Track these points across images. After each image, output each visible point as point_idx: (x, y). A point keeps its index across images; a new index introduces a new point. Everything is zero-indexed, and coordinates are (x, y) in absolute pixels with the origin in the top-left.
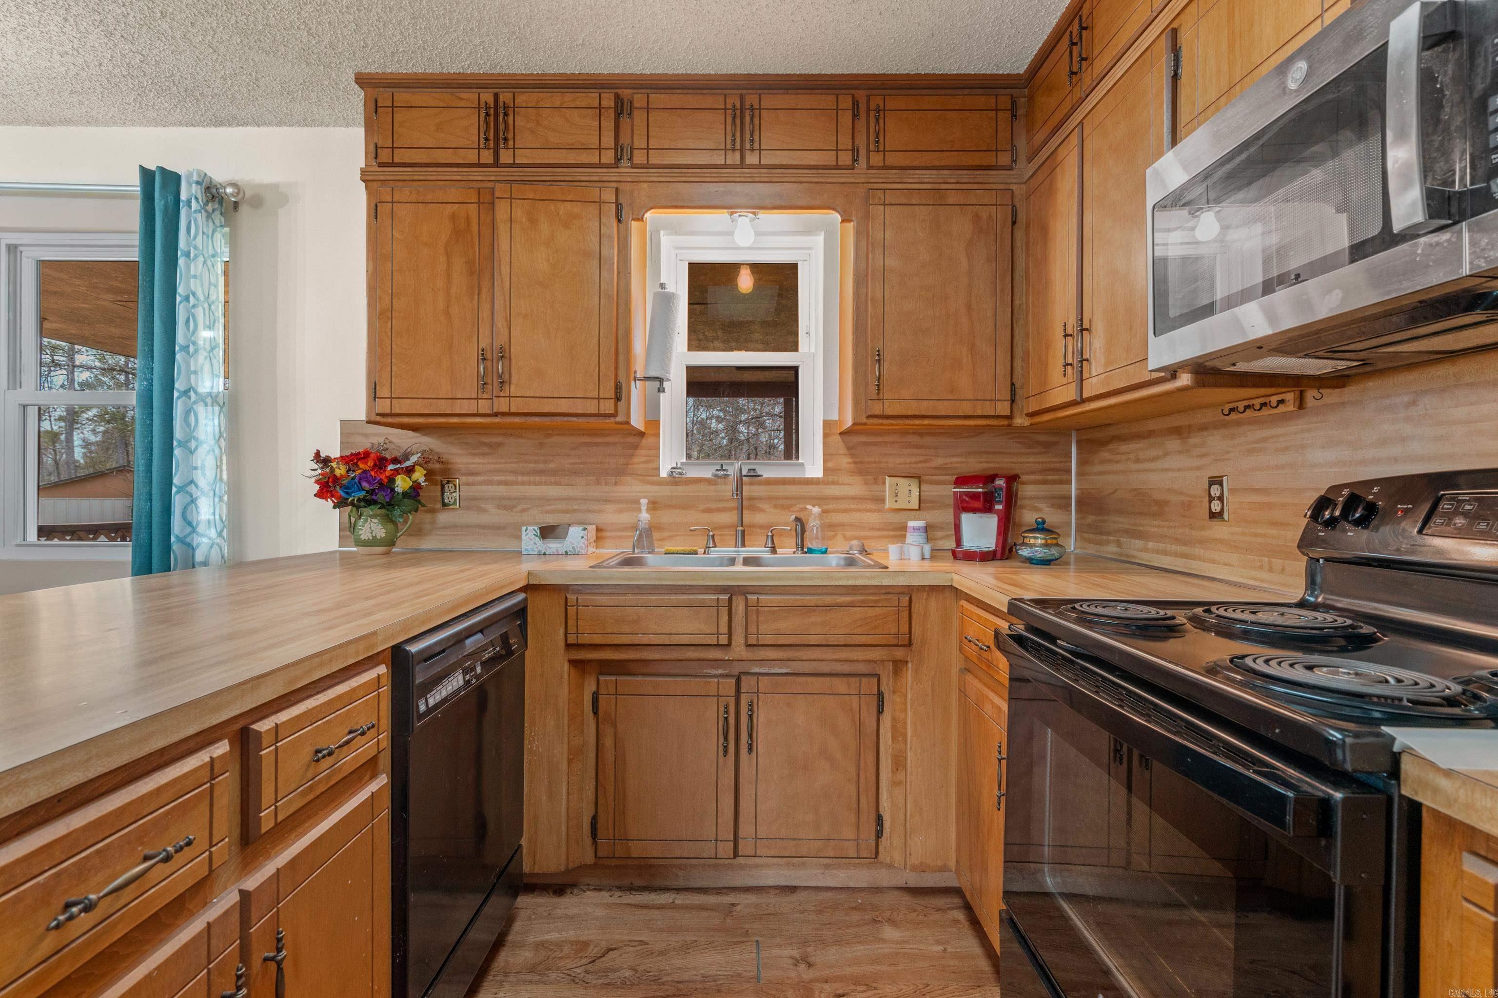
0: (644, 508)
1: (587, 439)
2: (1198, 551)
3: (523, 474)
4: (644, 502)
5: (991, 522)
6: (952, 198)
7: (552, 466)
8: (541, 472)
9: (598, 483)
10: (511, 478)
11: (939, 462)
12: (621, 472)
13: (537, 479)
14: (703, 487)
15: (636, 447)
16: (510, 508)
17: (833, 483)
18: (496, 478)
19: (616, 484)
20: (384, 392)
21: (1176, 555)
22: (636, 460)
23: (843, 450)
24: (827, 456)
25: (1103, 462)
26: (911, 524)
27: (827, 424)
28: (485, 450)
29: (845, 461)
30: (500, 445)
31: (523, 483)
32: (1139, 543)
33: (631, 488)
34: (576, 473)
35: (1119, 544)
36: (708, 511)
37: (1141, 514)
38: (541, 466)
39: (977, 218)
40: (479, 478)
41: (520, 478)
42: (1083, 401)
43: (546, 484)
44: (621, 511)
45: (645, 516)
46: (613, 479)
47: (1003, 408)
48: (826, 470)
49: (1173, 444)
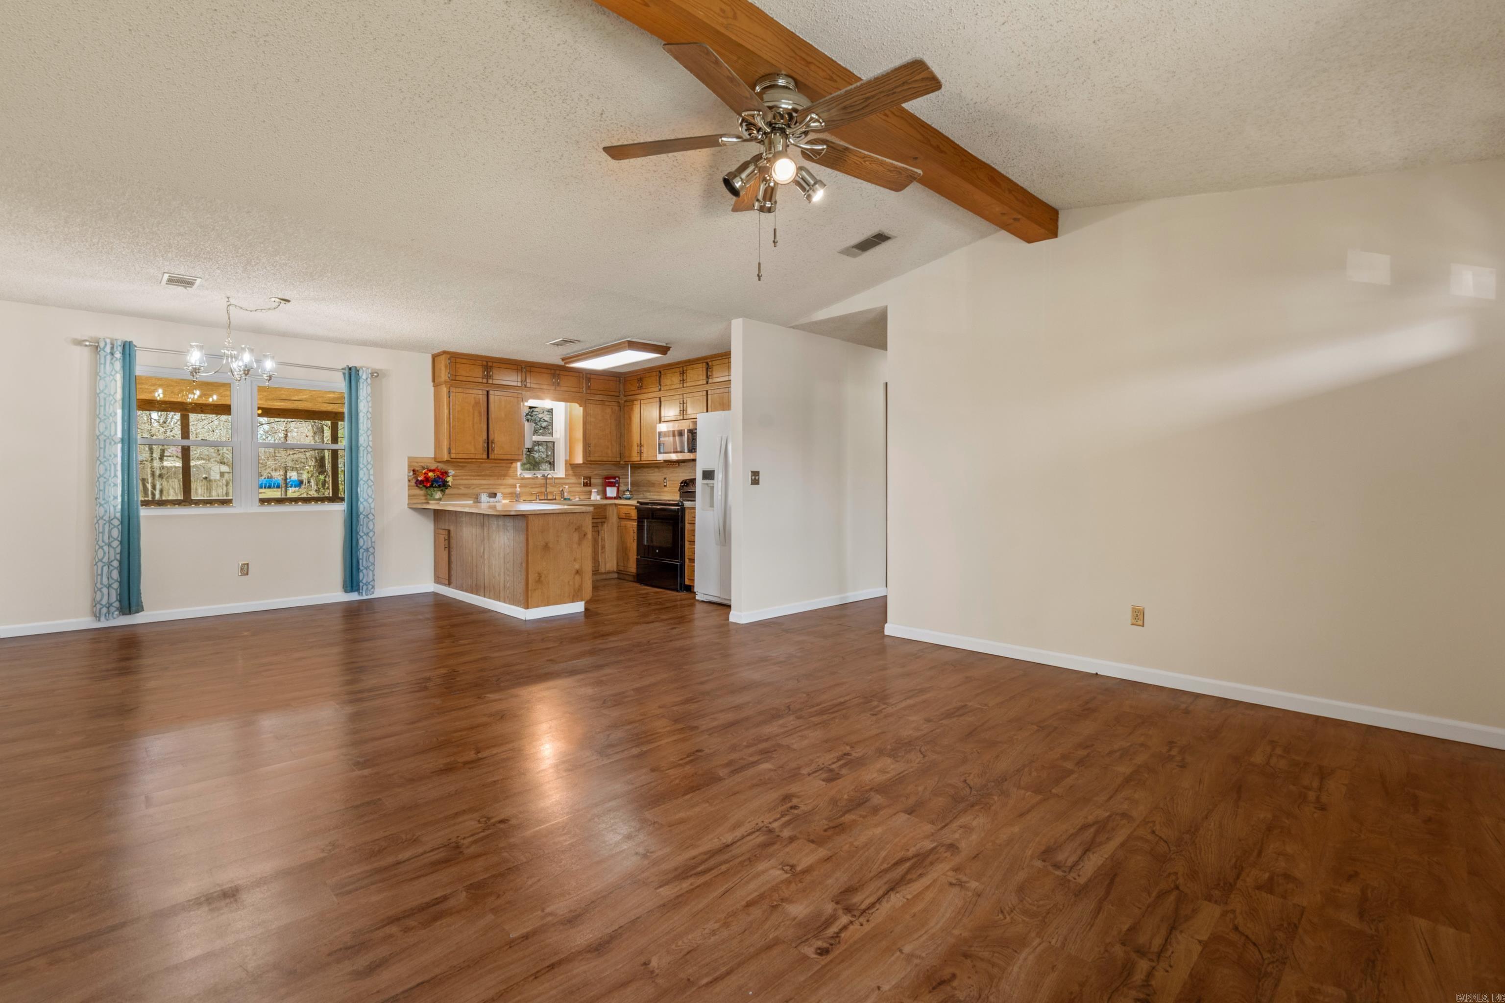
0: (518, 487)
1: (494, 465)
2: (662, 494)
3: (473, 476)
4: (518, 485)
5: (615, 489)
6: (607, 403)
7: (483, 473)
8: (479, 476)
9: (498, 479)
10: (469, 477)
11: (596, 472)
12: (505, 476)
13: (478, 478)
14: (531, 480)
15: (510, 467)
16: (469, 488)
17: (568, 479)
18: (464, 478)
19: (504, 479)
20: (453, 451)
21: (657, 495)
22: (510, 472)
23: (570, 469)
24: (566, 470)
25: (639, 473)
26: (593, 490)
27: (566, 461)
28: (460, 468)
29: (571, 472)
30: (466, 466)
31: (473, 479)
32: (649, 494)
33: (510, 481)
34: (490, 476)
35: (643, 494)
36: (532, 488)
37: (649, 486)
38: (479, 474)
39: (612, 409)
40: (457, 478)
41: (472, 478)
42: (641, 461)
43: (481, 479)
44: (505, 488)
45: (518, 489)
46: (503, 478)
47: (618, 459)
48: (566, 475)
49: (656, 470)
